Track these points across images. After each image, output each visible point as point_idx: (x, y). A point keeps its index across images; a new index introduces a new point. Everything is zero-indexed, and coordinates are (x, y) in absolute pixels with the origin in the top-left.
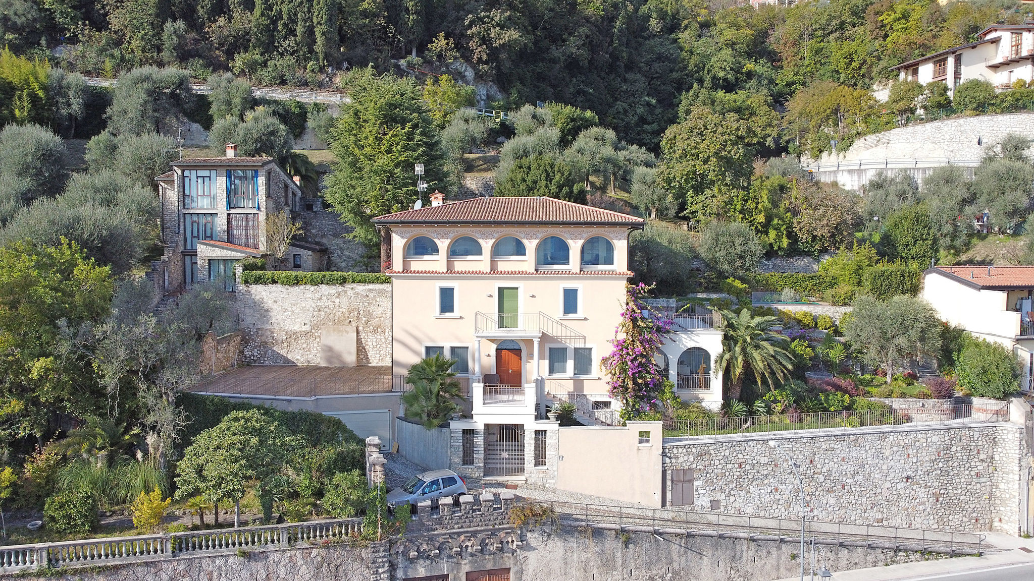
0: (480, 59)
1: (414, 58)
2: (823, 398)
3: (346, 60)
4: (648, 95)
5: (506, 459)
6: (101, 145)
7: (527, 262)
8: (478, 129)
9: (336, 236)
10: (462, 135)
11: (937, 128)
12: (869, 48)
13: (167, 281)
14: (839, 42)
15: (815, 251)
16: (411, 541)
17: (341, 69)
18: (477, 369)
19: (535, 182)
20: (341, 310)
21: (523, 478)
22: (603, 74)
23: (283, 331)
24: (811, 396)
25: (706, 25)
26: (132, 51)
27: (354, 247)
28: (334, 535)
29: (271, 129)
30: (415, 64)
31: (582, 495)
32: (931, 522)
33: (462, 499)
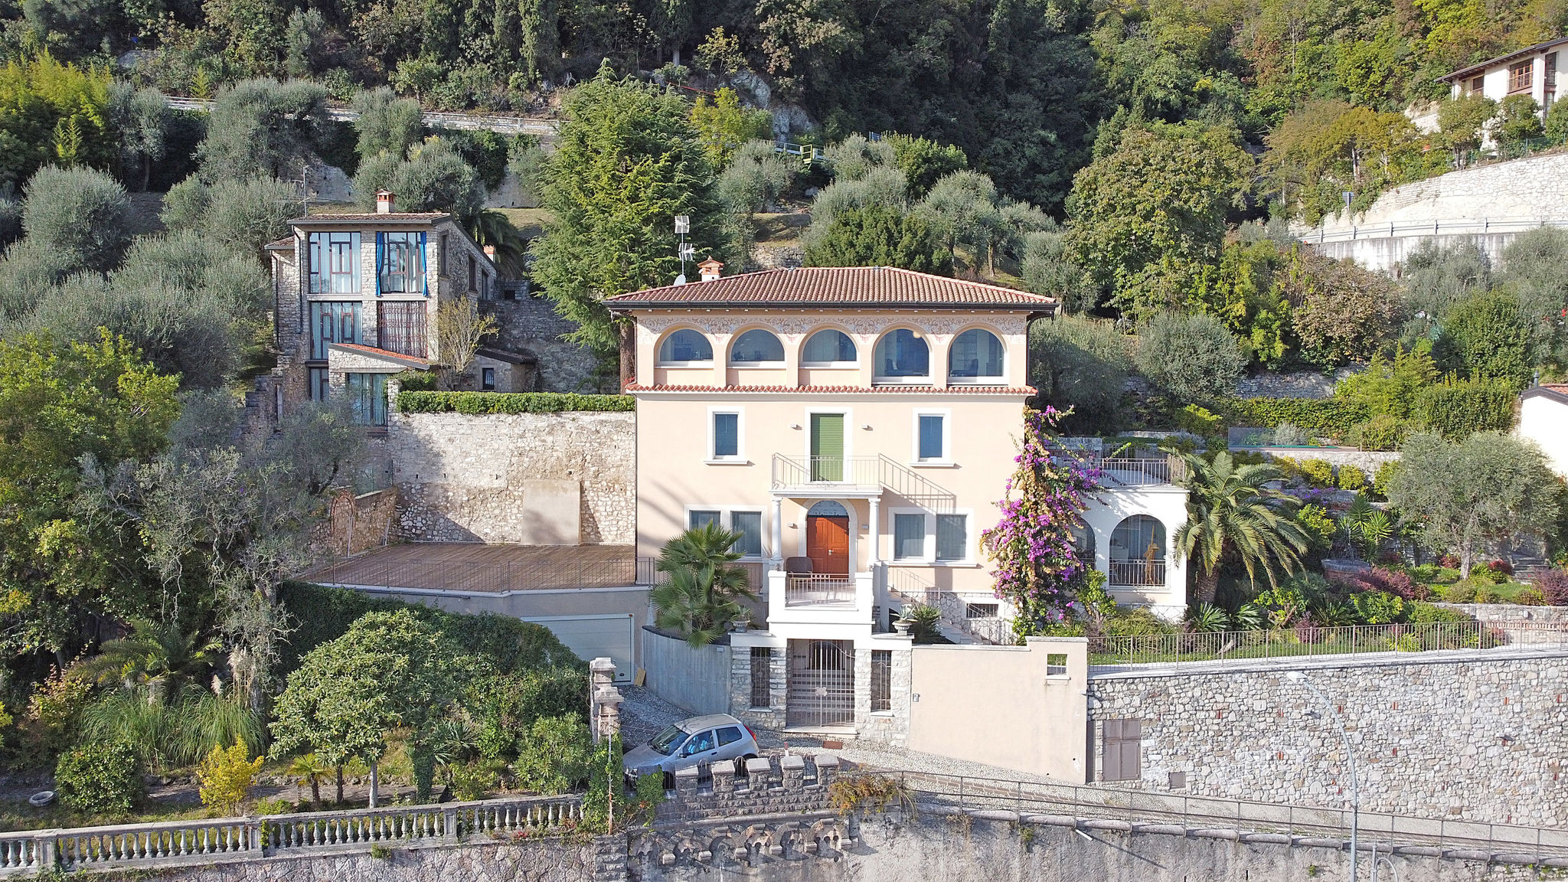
0: (779, 68)
1: (676, 66)
2: (1356, 602)
3: (569, 70)
4: (1044, 127)
5: (824, 698)
6: (185, 197)
7: (859, 371)
8: (776, 173)
9: (549, 339)
10: (750, 181)
11: (1518, 170)
12: (1398, 50)
13: (280, 409)
14: (1349, 42)
15: (1328, 363)
16: (664, 835)
17: (562, 84)
18: (775, 548)
19: (869, 248)
20: (555, 454)
21: (852, 730)
22: (971, 95)
23: (463, 488)
24: (1336, 599)
25: (1133, 19)
26: (241, 58)
27: (579, 358)
28: (535, 823)
29: (449, 171)
30: (678, 77)
31: (951, 760)
32: (1545, 815)
33: (751, 765)
